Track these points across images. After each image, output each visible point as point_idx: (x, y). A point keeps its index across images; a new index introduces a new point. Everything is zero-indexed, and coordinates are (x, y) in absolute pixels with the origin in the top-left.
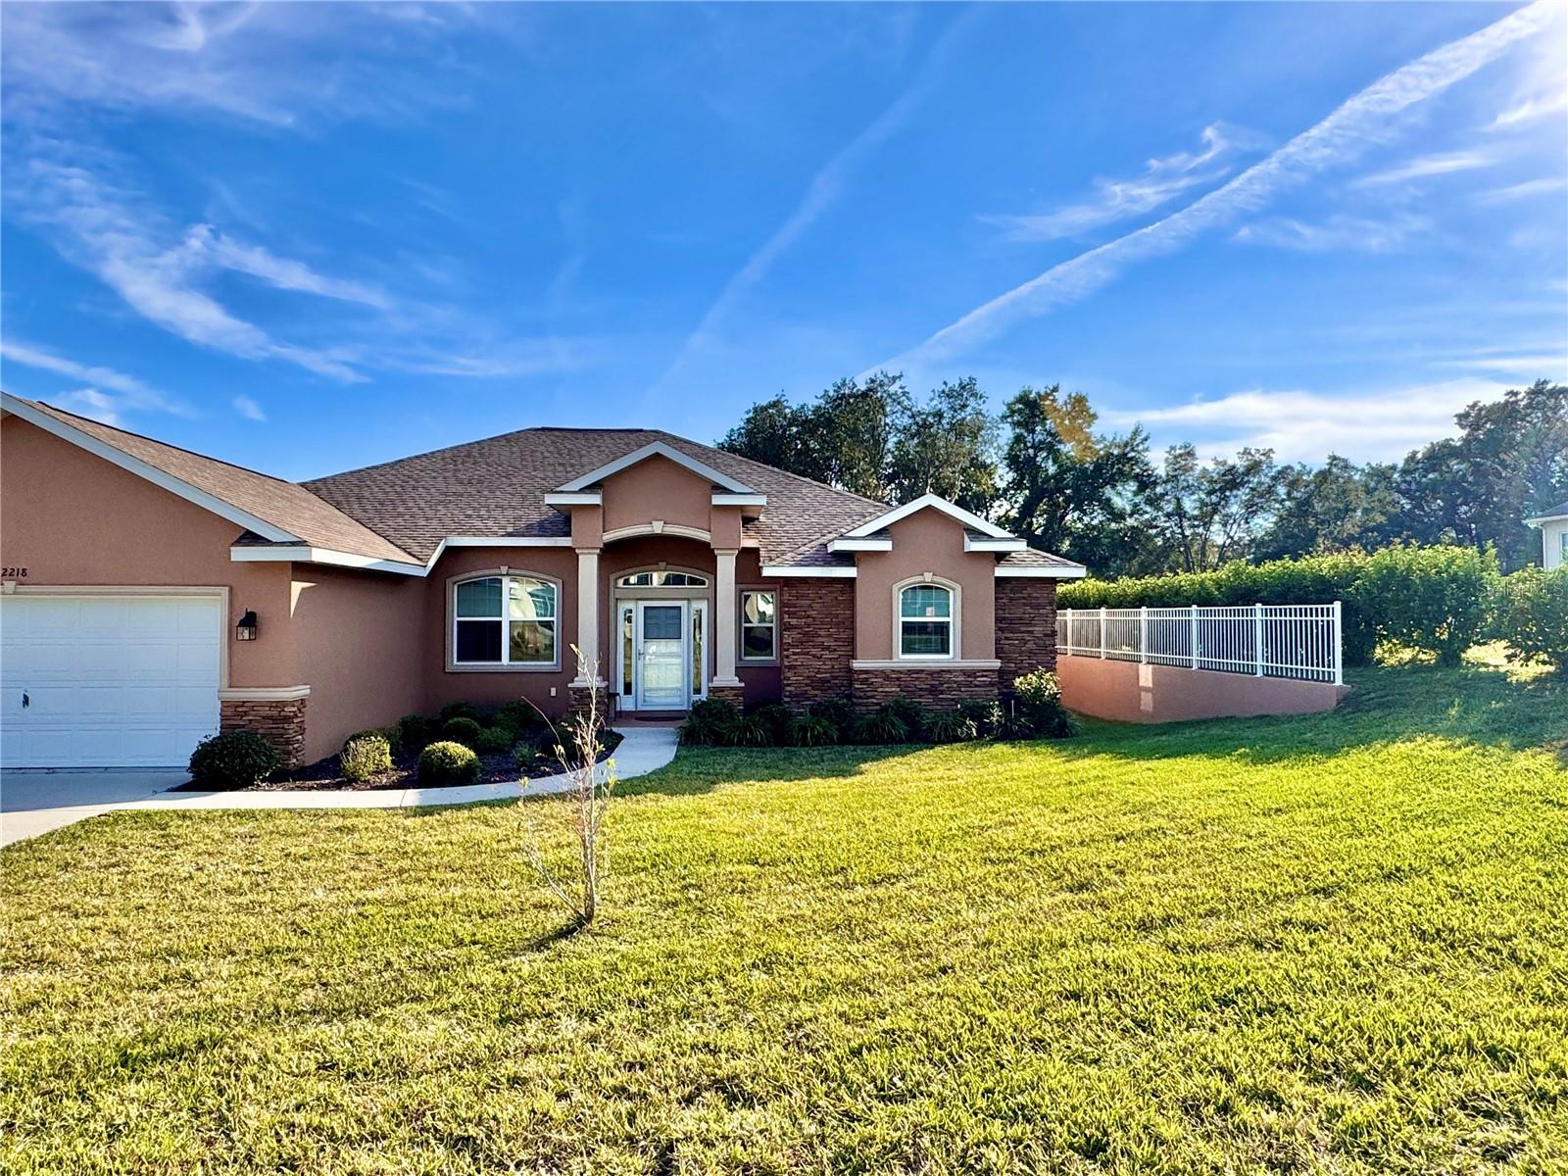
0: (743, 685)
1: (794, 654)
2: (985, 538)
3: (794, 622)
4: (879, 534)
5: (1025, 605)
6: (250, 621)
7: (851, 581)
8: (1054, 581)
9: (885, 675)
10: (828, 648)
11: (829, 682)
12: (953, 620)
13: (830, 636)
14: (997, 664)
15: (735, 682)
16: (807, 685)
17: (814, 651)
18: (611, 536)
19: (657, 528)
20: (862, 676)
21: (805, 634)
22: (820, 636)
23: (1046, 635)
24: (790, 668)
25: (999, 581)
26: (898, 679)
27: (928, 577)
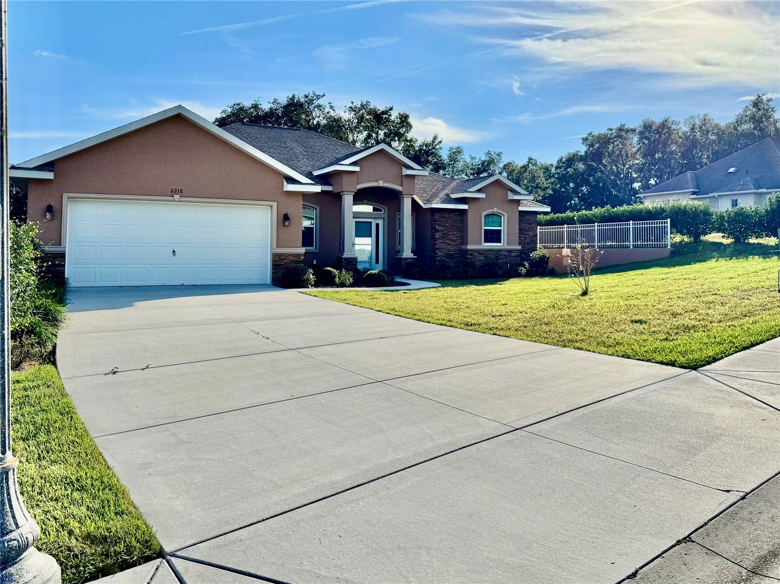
0: (416, 257)
1: (440, 243)
2: (517, 193)
3: (440, 228)
4: (479, 191)
5: (526, 223)
6: (286, 217)
7: (464, 211)
8: (536, 213)
9: (479, 252)
10: (452, 240)
11: (453, 255)
12: (503, 229)
13: (453, 235)
14: (520, 247)
15: (412, 256)
16: (445, 257)
17: (448, 242)
18: (360, 186)
19: (381, 184)
20: (470, 252)
21: (444, 234)
22: (450, 235)
23: (533, 236)
24: (438, 249)
25: (520, 212)
26: (484, 253)
27: (495, 210)
